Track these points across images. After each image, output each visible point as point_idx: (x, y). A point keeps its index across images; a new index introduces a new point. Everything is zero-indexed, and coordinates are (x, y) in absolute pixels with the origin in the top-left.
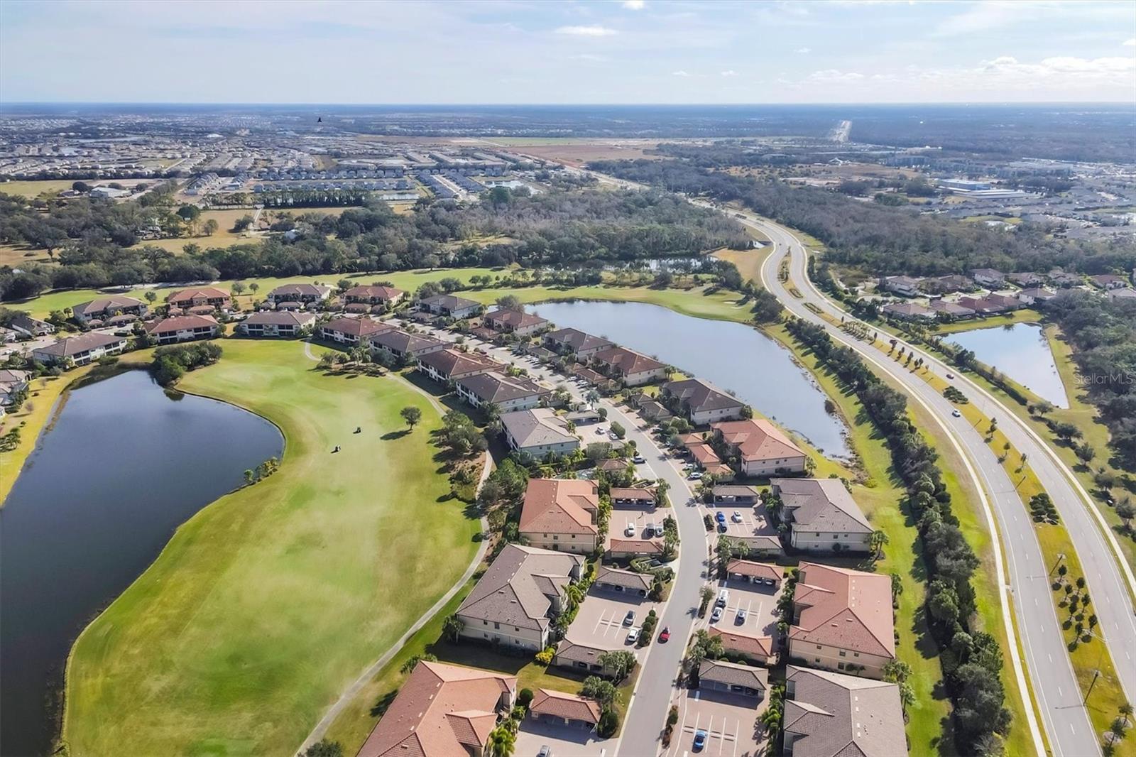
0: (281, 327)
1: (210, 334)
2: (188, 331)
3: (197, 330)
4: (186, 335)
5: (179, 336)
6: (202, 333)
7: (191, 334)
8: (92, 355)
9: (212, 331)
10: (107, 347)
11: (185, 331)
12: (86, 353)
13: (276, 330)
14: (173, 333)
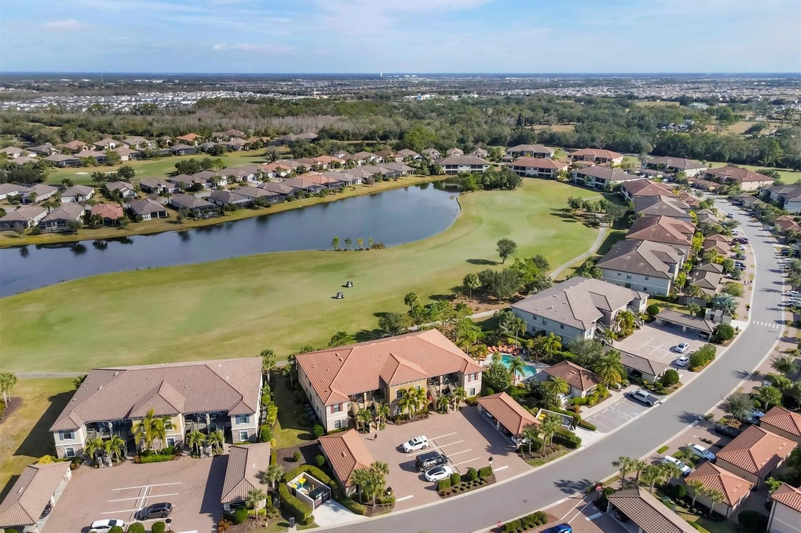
0: (598, 179)
1: (550, 175)
2: (535, 169)
3: (541, 170)
4: (532, 172)
5: (528, 172)
6: (545, 173)
7: (536, 172)
8: (460, 169)
9: (552, 173)
10: (473, 166)
11: (532, 169)
12: (455, 166)
13: (594, 182)
14: (524, 168)
